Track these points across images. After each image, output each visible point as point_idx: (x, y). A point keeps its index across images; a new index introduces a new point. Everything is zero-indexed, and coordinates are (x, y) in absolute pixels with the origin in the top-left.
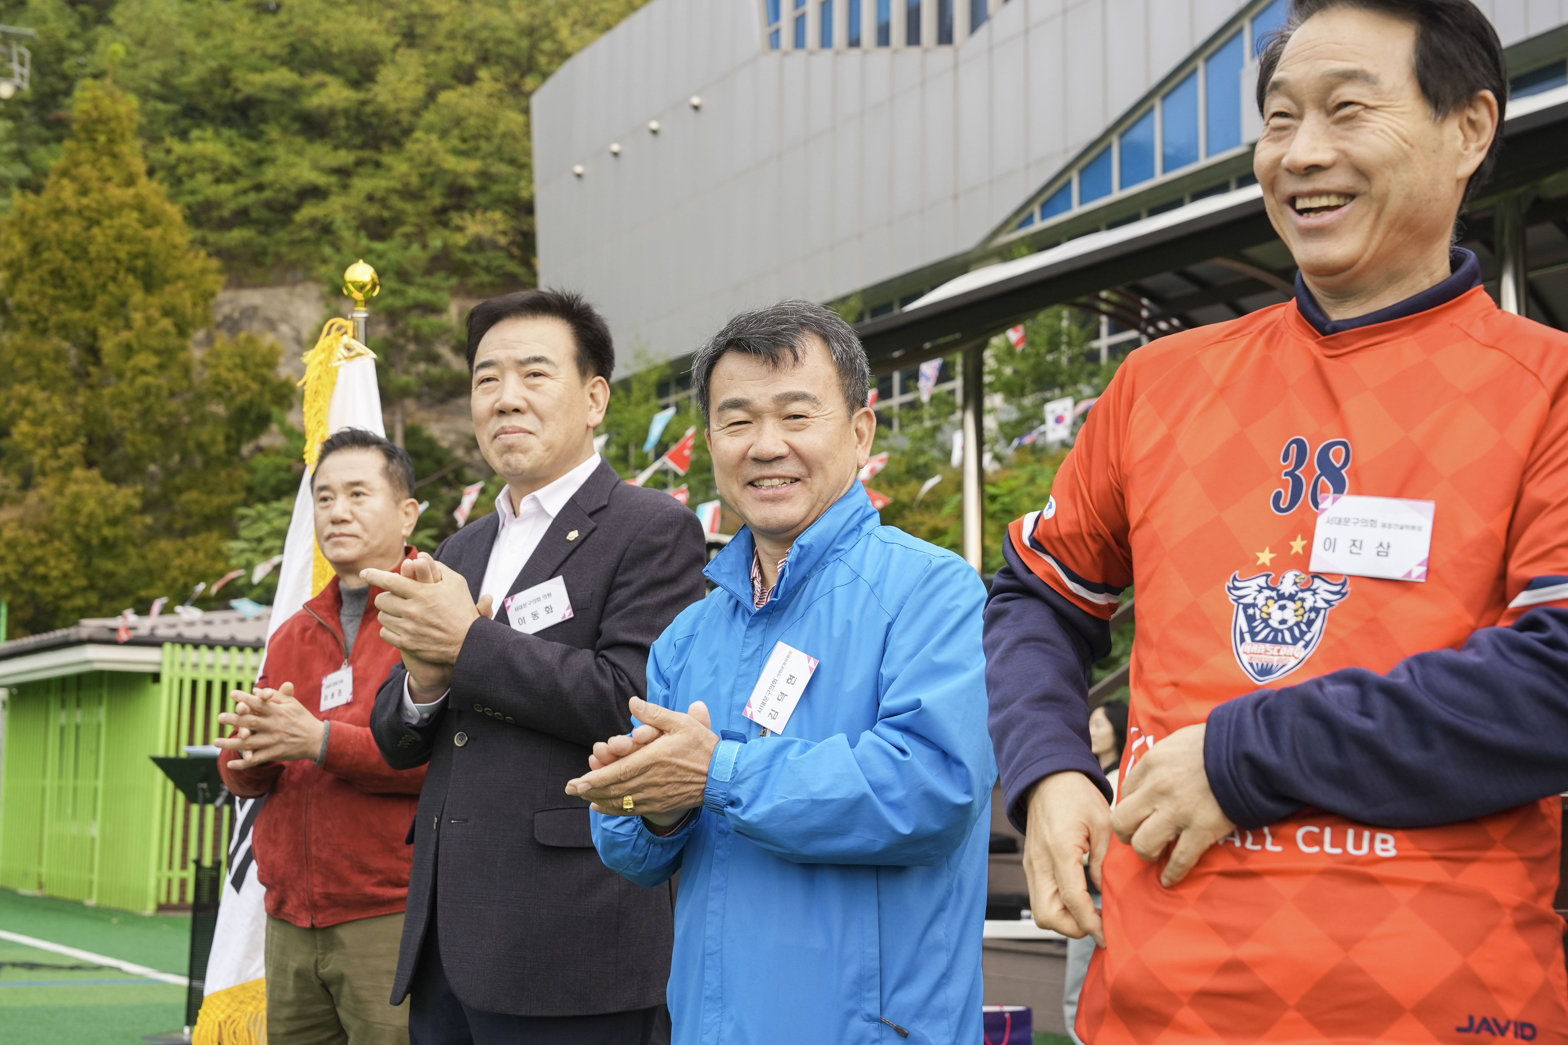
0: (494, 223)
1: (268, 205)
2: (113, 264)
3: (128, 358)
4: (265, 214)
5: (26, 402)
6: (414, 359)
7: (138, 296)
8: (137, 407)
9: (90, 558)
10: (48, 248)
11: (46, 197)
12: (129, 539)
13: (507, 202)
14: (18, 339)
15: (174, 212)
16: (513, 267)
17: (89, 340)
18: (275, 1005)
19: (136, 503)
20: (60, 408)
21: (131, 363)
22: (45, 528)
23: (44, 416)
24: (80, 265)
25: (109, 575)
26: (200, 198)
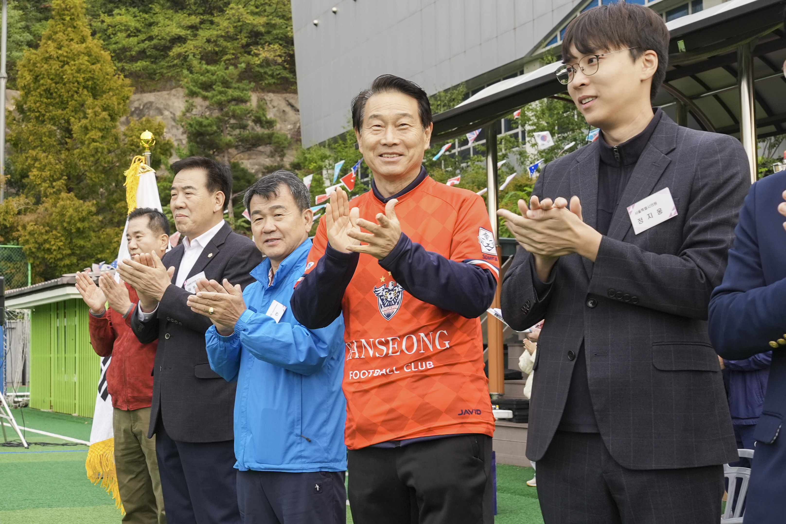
0: (275, 51)
1: (155, 47)
2: (76, 84)
3: (86, 134)
4: (154, 52)
5: (36, 159)
6: (233, 127)
7: (90, 101)
8: (92, 159)
9: (71, 239)
10: (43, 78)
11: (40, 50)
12: (90, 228)
13: (281, 39)
14: (30, 125)
15: (106, 55)
16: (285, 74)
17: (66, 125)
18: (117, 444)
19: (94, 209)
20: (52, 160)
21: (87, 136)
22: (48, 225)
23: (45, 166)
24: (59, 86)
25: (82, 247)
26: (120, 46)
